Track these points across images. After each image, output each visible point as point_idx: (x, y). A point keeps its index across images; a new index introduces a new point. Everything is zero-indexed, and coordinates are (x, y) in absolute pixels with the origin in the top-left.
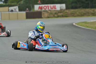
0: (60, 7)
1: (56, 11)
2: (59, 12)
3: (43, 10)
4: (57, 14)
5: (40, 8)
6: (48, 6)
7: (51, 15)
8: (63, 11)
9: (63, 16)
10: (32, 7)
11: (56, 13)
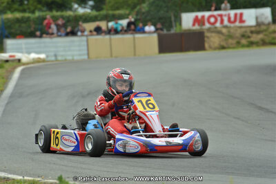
0: (257, 18)
1: (243, 30)
2: (252, 32)
3: (207, 25)
4: (249, 37)
5: (196, 20)
6: (221, 16)
7: (230, 41)
8: (263, 27)
9: (264, 43)
10: (173, 19)
11: (243, 36)
